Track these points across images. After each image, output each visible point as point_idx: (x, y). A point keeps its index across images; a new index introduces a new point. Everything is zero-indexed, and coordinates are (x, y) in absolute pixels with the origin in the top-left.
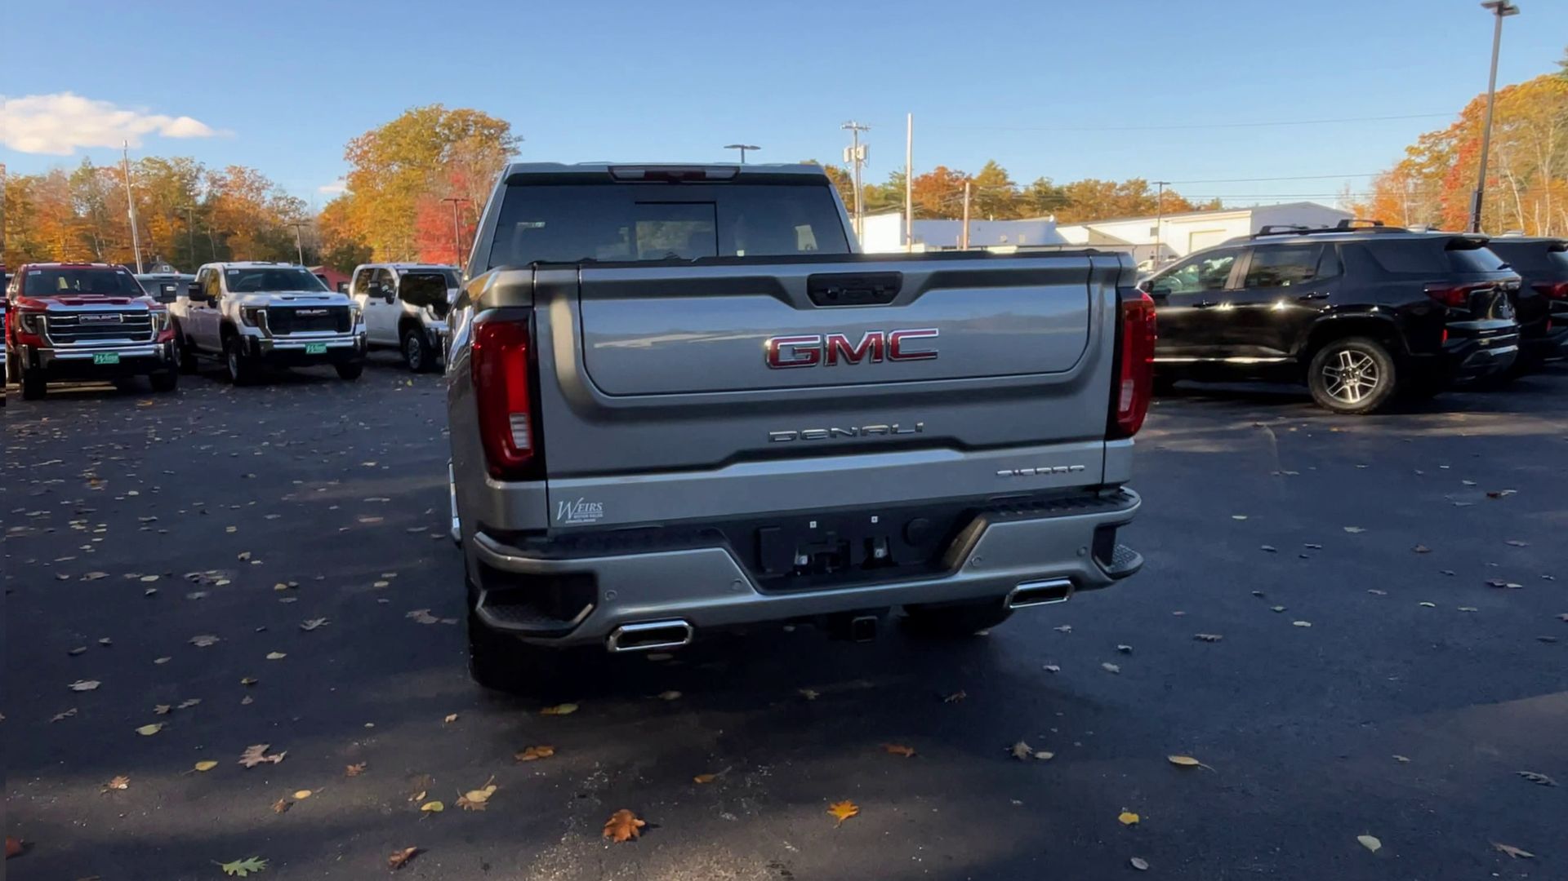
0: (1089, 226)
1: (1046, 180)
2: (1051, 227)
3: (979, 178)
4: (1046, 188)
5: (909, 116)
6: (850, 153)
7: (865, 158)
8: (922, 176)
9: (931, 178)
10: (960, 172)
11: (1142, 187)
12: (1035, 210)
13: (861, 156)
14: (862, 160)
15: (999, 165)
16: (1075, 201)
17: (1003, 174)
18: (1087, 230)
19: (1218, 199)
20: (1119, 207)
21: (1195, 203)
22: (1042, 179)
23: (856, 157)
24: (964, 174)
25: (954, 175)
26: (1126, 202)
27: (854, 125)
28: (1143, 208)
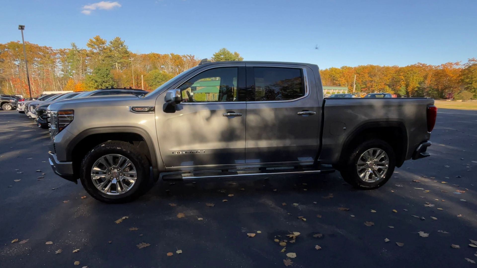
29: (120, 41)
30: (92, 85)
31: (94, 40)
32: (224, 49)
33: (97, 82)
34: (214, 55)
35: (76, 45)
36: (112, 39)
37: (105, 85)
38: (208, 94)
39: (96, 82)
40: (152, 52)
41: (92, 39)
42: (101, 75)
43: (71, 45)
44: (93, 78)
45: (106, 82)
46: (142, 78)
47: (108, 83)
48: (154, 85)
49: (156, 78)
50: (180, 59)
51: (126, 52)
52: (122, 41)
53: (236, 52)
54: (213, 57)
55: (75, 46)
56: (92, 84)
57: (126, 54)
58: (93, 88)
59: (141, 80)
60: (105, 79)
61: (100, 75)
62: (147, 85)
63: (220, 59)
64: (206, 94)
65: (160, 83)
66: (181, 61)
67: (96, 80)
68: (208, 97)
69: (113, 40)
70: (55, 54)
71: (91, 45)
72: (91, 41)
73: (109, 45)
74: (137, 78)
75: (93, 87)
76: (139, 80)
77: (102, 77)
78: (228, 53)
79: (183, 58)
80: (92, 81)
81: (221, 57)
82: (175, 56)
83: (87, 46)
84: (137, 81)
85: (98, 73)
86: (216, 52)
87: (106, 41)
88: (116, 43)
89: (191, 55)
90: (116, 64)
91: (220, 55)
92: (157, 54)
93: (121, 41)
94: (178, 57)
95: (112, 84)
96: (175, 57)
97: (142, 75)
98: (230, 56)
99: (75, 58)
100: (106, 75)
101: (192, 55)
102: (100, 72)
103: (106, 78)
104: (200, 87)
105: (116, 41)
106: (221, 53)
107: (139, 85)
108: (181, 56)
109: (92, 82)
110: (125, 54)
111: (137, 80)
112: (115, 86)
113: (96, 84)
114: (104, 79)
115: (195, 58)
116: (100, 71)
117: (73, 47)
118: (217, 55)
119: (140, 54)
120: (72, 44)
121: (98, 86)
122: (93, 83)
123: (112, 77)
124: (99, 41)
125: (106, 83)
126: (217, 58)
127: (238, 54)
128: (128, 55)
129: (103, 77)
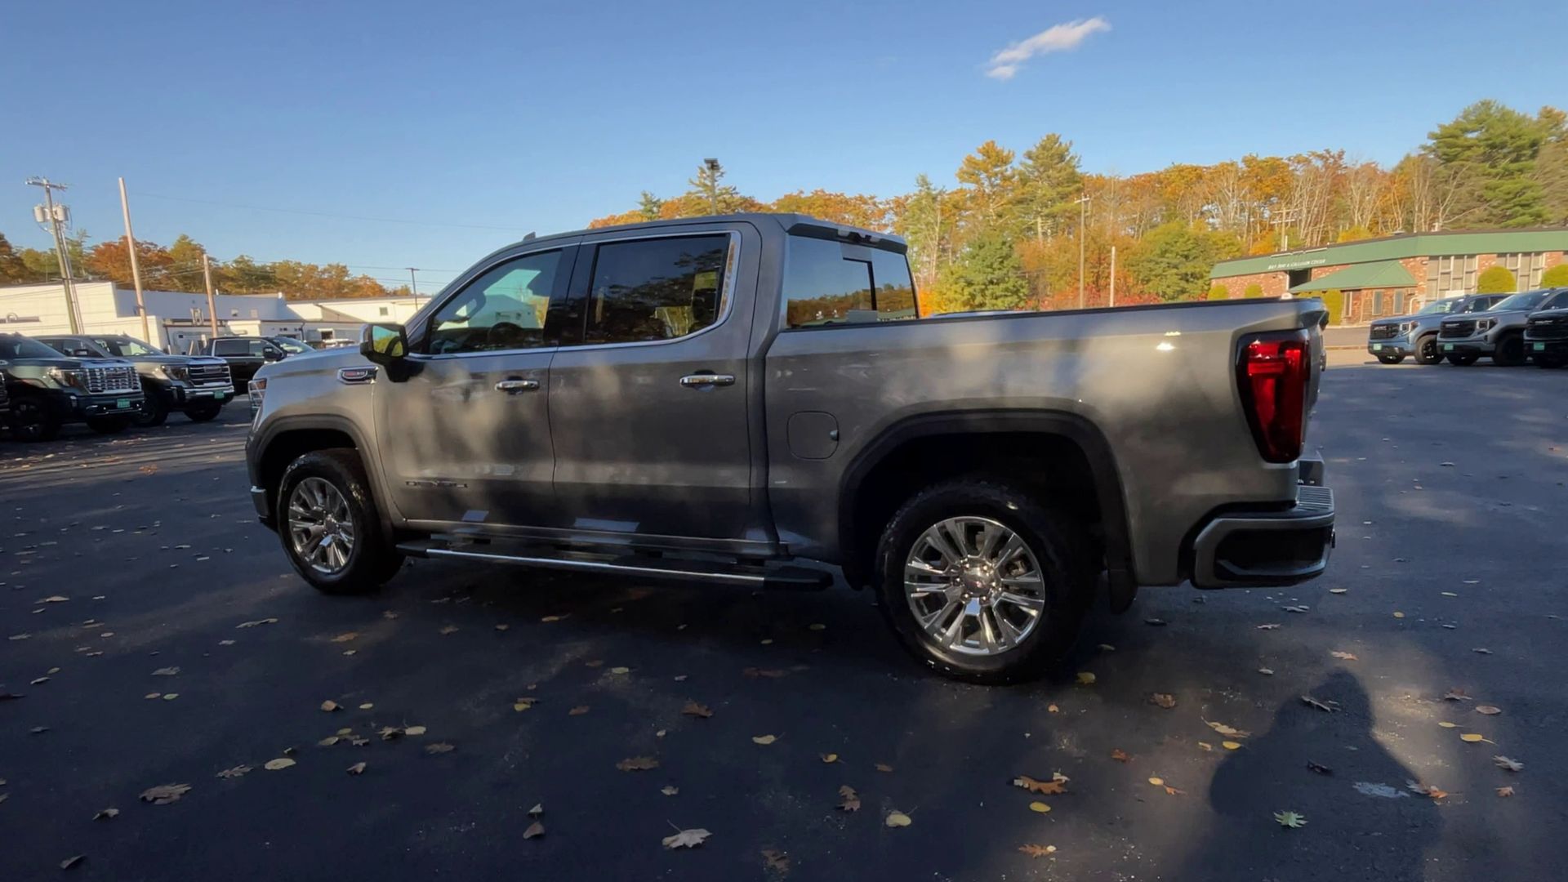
0: (320, 304)
1: (246, 258)
2: (281, 305)
3: (172, 250)
4: (248, 266)
5: (120, 179)
6: (44, 213)
7: (66, 219)
8: (104, 244)
9: (116, 248)
10: (152, 244)
11: (344, 272)
12: (241, 287)
13: (60, 217)
14: (61, 222)
15: (192, 240)
16: (281, 280)
17: (199, 249)
18: (319, 309)
19: (406, 286)
20: (324, 288)
21: (389, 286)
22: (242, 257)
23: (52, 217)
24: (156, 246)
25: (144, 246)
26: (330, 284)
27: (45, 182)
28: (346, 290)
29: (1057, 145)
30: (957, 296)
31: (980, 157)
32: (1483, 104)
33: (973, 284)
34: (1432, 136)
35: (928, 180)
36: (1033, 143)
37: (992, 294)
38: (1351, 293)
39: (970, 284)
40: (1173, 163)
41: (973, 155)
42: (985, 263)
43: (915, 183)
44: (960, 273)
45: (997, 284)
46: (1113, 257)
47: (1002, 286)
48: (1156, 276)
49: (1163, 254)
50: (1281, 170)
51: (1073, 178)
52: (1063, 145)
53: (1548, 109)
54: (1431, 143)
55: (927, 184)
56: (956, 292)
57: (1075, 183)
58: (959, 302)
59: (1110, 264)
60: (997, 272)
61: (980, 262)
62: (1131, 281)
63: (1459, 149)
64: (1346, 293)
65: (1178, 269)
66: (1284, 181)
67: (971, 278)
68: (1354, 305)
69: (1036, 147)
70: (883, 213)
71: (971, 171)
72: (970, 161)
73: (1021, 164)
74: (1099, 258)
75: (956, 300)
76: (1102, 267)
77: (988, 267)
78: (1505, 116)
79: (1291, 168)
80: (956, 283)
81: (1466, 140)
82: (1260, 164)
83: (958, 179)
84: (1096, 270)
85: (977, 258)
86: (1443, 123)
87: (1013, 155)
88: (1043, 154)
89: (1328, 151)
90: (1039, 220)
91: (1460, 133)
92: (1192, 167)
93: (1061, 144)
94: (1274, 167)
95: (1014, 286)
96: (1261, 168)
97: (1113, 249)
98: (1514, 131)
99: (925, 219)
100: (1000, 260)
101: (1335, 152)
102: (982, 253)
103: (1000, 269)
104: (1327, 269)
105: (1044, 148)
106: (1469, 122)
107: (1102, 282)
108: (1286, 161)
109: (958, 286)
110: (1070, 184)
111: (1096, 268)
112: (1024, 293)
113: (967, 291)
114: (993, 273)
115: (1346, 160)
116: (983, 250)
117: (920, 188)
118: (1442, 136)
119: (1131, 177)
120: (917, 180)
121: (973, 296)
122: (959, 290)
123: (1016, 266)
124: (995, 158)
125: (996, 286)
126: (1450, 146)
127: (1559, 114)
128: (1080, 185)
129: (991, 266)
